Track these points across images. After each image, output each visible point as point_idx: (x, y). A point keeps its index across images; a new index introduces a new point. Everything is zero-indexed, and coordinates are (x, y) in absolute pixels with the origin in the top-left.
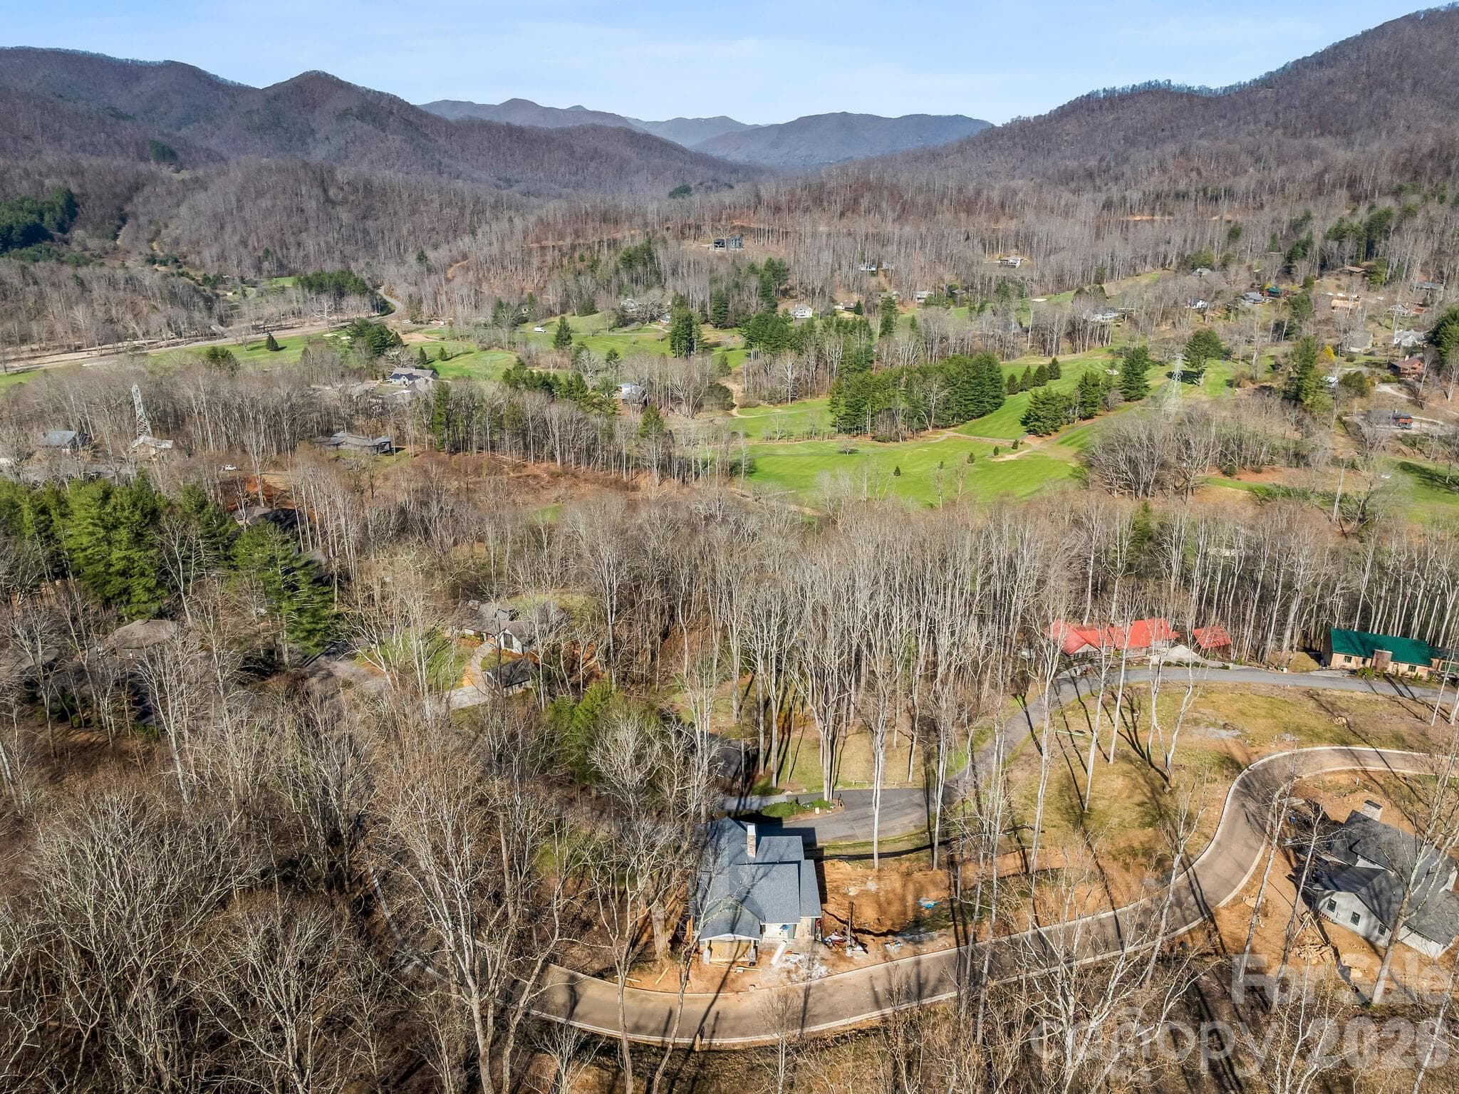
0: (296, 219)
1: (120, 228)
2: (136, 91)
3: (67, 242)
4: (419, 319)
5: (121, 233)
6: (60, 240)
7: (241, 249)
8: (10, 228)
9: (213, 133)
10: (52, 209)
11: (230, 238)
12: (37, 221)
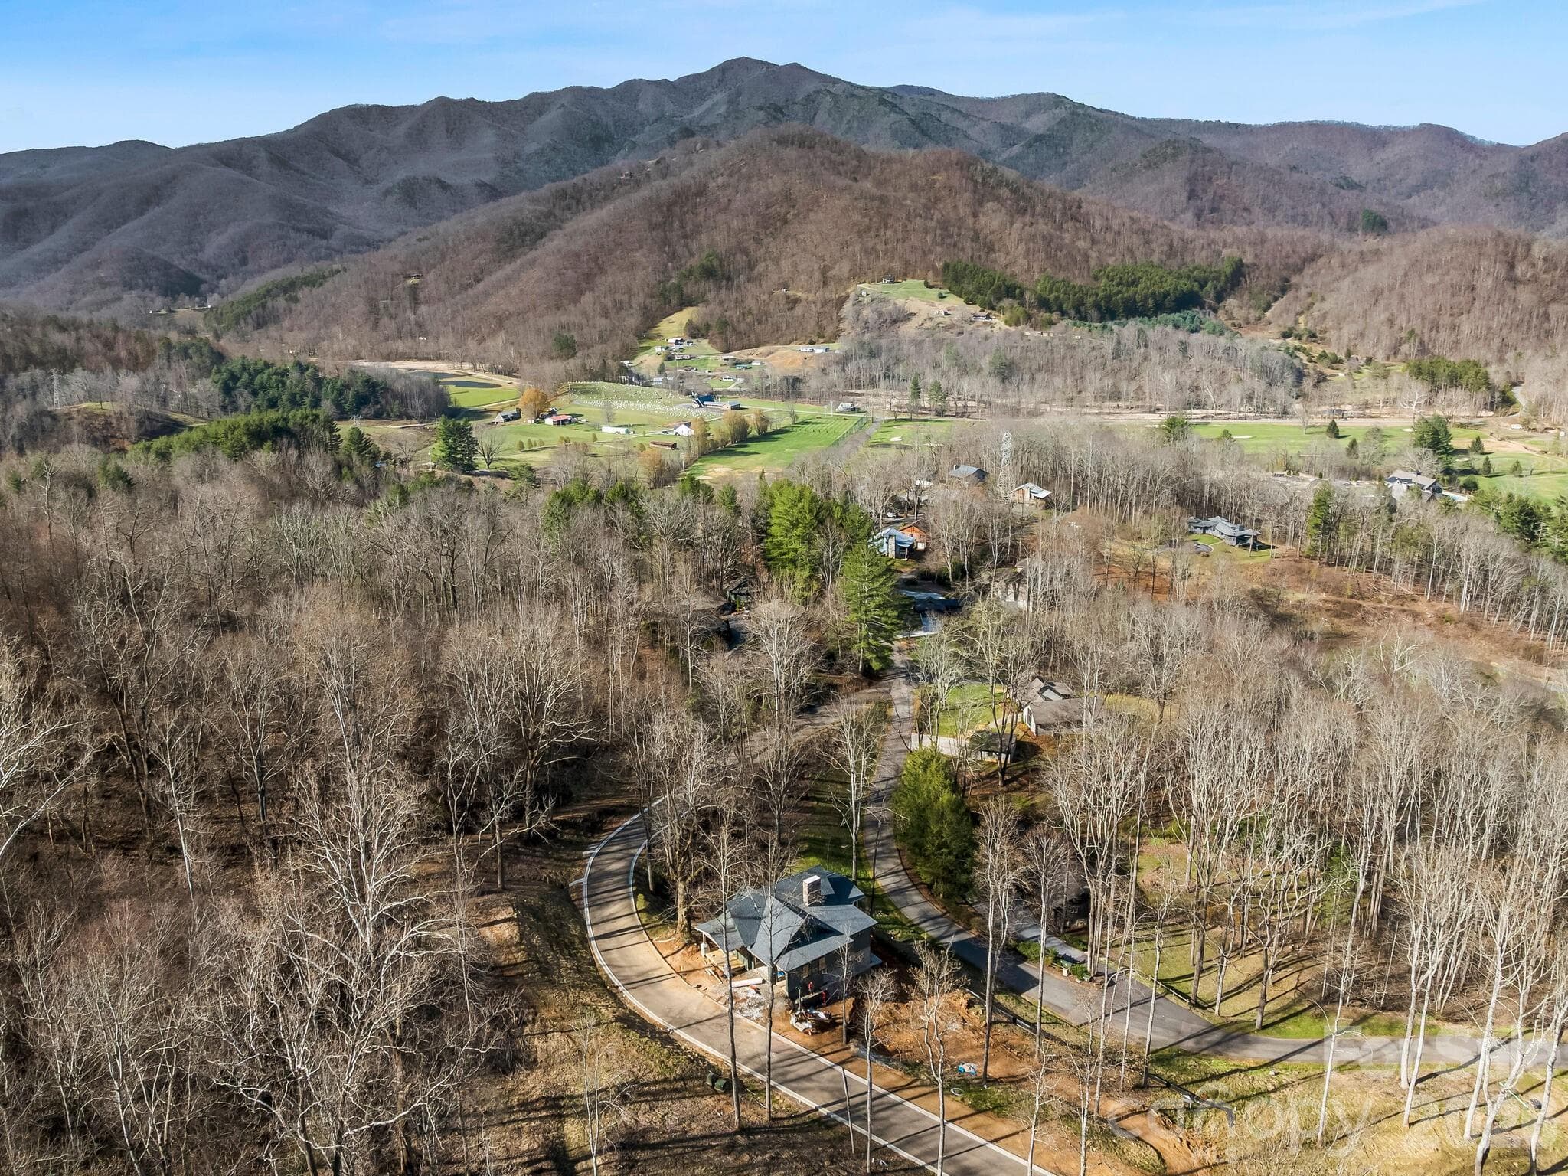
0: (1463, 298)
1: (1276, 299)
2: (1377, 159)
3: (1215, 311)
4: (1534, 424)
5: (1275, 305)
6: (1210, 307)
7: (1385, 329)
8: (1167, 294)
9: (1443, 201)
10: (1217, 279)
11: (1380, 316)
12: (1196, 289)
